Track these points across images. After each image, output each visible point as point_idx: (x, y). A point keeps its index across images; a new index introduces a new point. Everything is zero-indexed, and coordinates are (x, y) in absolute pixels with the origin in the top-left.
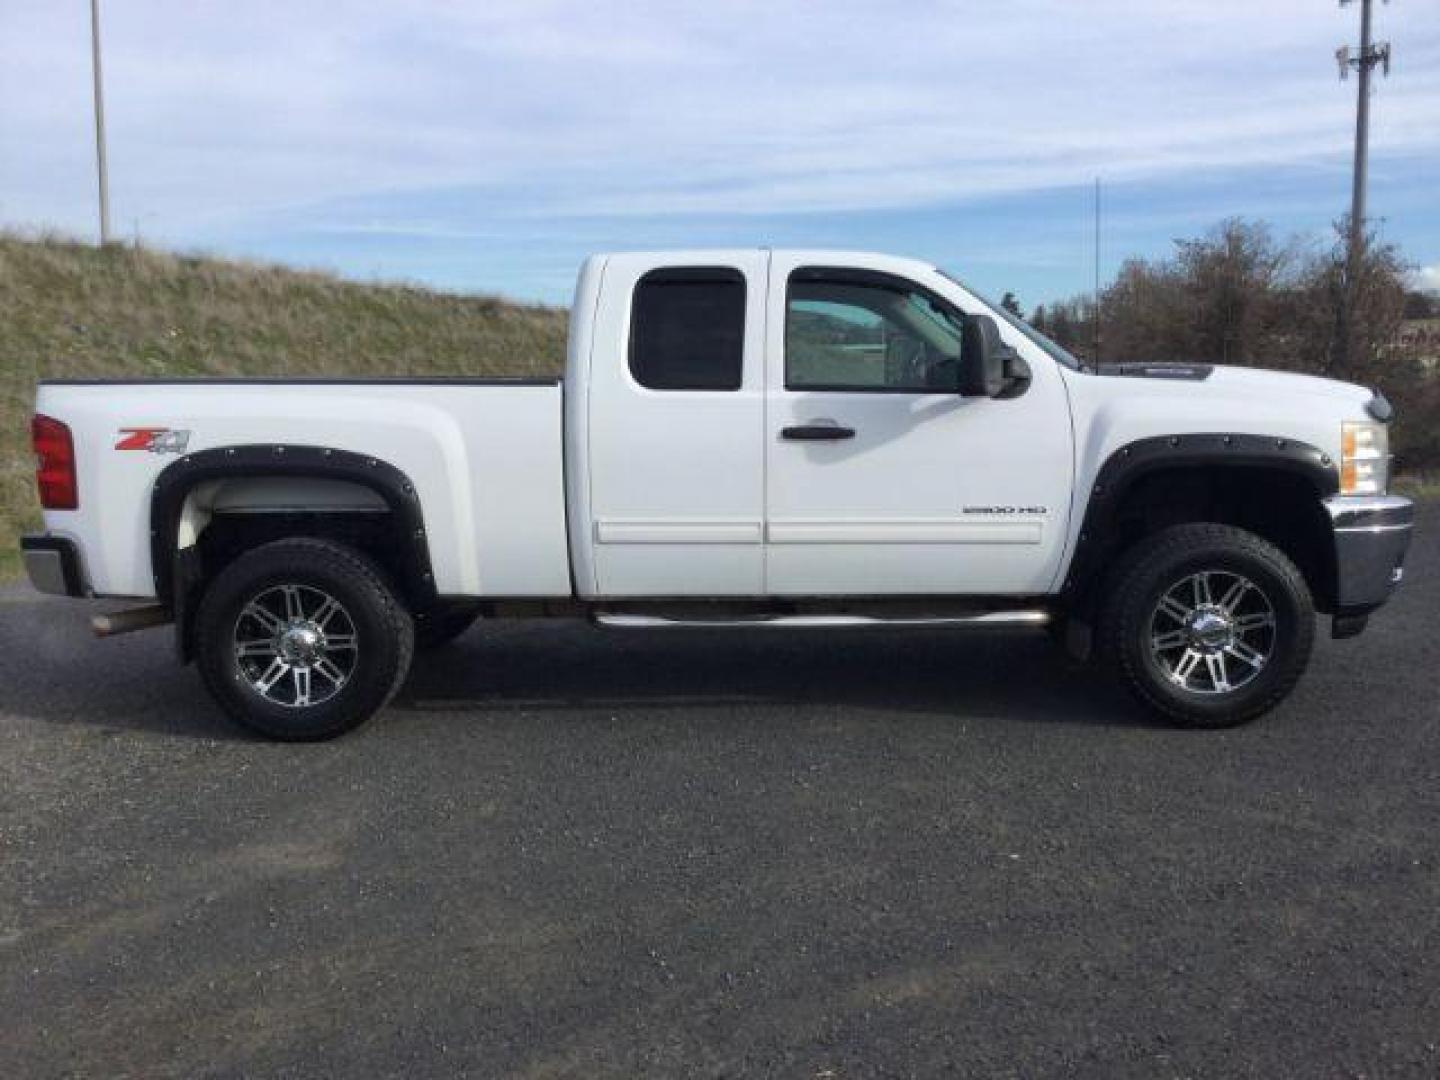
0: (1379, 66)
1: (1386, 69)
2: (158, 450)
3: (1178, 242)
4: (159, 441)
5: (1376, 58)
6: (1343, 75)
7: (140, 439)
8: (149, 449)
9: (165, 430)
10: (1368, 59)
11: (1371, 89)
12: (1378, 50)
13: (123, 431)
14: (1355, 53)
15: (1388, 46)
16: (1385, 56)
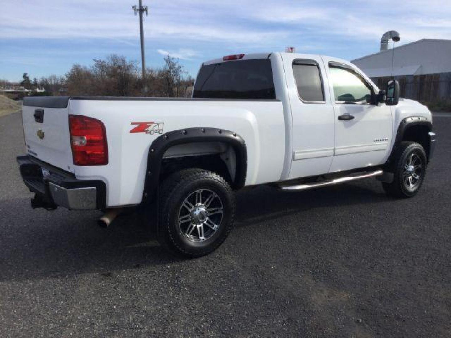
0: (145, 13)
1: (147, 13)
2: (150, 133)
3: (94, 60)
4: (150, 128)
5: (143, 10)
6: (135, 14)
7: (141, 128)
8: (146, 132)
9: (153, 123)
10: (142, 10)
11: (143, 19)
12: (144, 8)
13: (132, 124)
14: (138, 8)
15: (147, 7)
16: (146, 10)
